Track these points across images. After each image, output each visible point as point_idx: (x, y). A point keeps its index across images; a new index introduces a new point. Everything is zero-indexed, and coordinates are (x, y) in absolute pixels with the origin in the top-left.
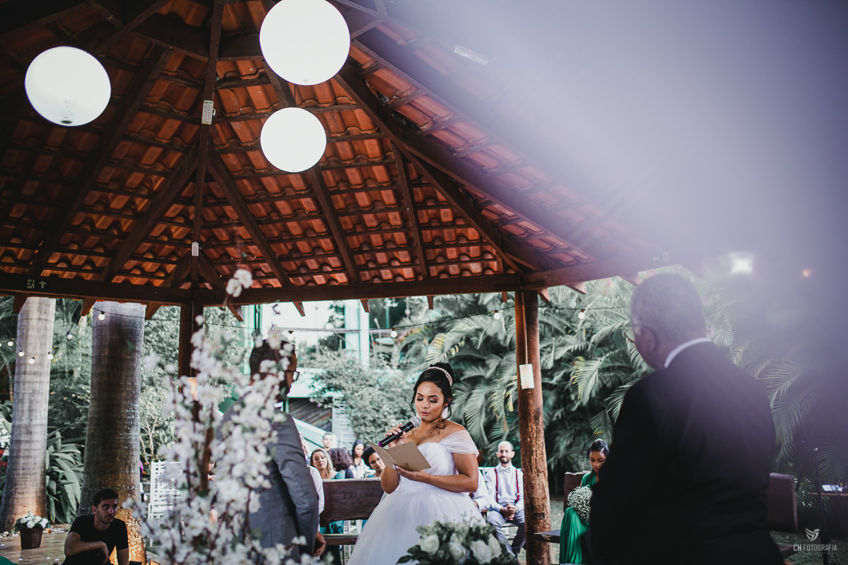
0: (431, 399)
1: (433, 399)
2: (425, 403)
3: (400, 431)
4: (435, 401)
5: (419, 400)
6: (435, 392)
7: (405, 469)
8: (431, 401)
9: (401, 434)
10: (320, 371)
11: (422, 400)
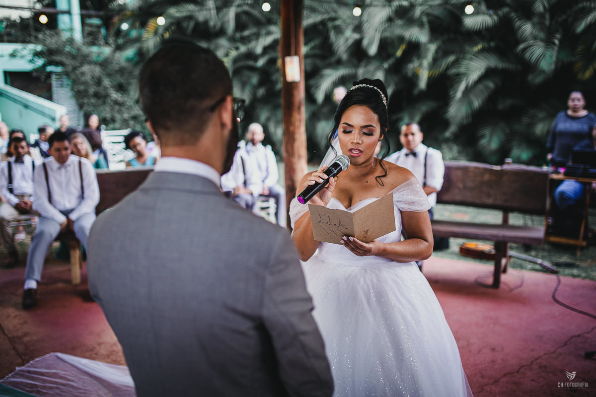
0: (365, 131)
1: (367, 131)
2: (355, 137)
3: (326, 177)
4: (370, 134)
5: (345, 132)
6: (371, 120)
7: (363, 242)
8: (365, 134)
9: (327, 181)
10: (39, 48)
11: (350, 132)
